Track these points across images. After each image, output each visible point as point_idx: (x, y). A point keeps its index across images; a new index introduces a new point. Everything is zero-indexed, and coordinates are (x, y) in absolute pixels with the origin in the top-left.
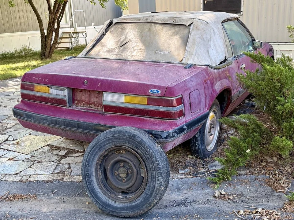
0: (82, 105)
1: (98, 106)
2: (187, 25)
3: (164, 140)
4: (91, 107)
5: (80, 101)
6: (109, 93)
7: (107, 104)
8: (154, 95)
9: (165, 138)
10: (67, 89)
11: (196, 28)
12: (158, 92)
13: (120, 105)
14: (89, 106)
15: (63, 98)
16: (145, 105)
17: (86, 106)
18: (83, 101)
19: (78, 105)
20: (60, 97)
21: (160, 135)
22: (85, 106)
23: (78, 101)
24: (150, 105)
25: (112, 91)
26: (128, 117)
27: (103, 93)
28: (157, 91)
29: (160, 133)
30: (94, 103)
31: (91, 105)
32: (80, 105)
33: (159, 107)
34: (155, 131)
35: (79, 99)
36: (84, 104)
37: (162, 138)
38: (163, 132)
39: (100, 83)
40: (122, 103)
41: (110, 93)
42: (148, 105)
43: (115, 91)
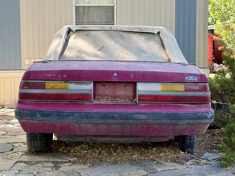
0: (106, 100)
1: (125, 99)
2: (156, 33)
3: (209, 120)
4: (117, 101)
5: (102, 96)
6: (144, 83)
7: (142, 93)
8: (191, 82)
9: (210, 118)
10: (92, 84)
11: (165, 35)
12: (195, 79)
13: (157, 94)
14: (113, 99)
15: (88, 92)
16: (182, 91)
17: (110, 100)
18: (107, 95)
19: (100, 100)
20: (84, 92)
21: (206, 116)
22: (108, 100)
23: (100, 96)
24: (187, 91)
25: (147, 81)
26: (164, 104)
27: (138, 83)
28: (193, 78)
29: (205, 114)
30: (120, 96)
31: (116, 99)
32: (102, 100)
33: (195, 92)
34: (200, 113)
35: (101, 93)
36: (107, 99)
37: (208, 118)
38: (208, 113)
39: (133, 75)
40: (159, 91)
41: (146, 83)
42: (185, 91)
43: (152, 81)
